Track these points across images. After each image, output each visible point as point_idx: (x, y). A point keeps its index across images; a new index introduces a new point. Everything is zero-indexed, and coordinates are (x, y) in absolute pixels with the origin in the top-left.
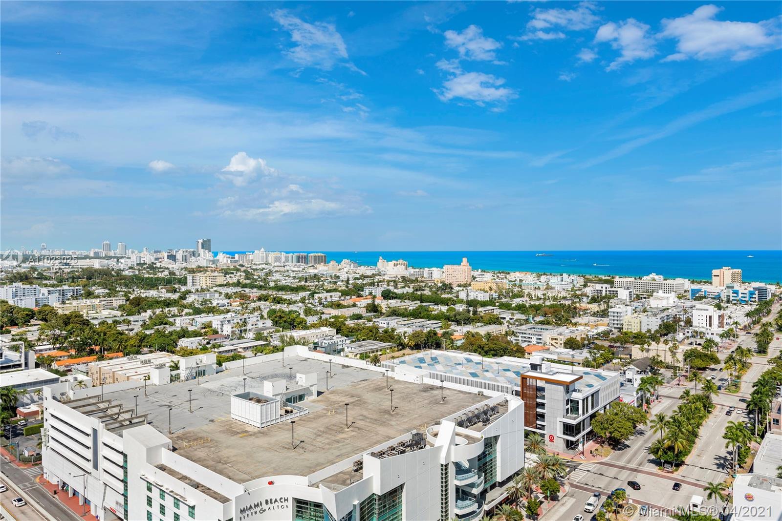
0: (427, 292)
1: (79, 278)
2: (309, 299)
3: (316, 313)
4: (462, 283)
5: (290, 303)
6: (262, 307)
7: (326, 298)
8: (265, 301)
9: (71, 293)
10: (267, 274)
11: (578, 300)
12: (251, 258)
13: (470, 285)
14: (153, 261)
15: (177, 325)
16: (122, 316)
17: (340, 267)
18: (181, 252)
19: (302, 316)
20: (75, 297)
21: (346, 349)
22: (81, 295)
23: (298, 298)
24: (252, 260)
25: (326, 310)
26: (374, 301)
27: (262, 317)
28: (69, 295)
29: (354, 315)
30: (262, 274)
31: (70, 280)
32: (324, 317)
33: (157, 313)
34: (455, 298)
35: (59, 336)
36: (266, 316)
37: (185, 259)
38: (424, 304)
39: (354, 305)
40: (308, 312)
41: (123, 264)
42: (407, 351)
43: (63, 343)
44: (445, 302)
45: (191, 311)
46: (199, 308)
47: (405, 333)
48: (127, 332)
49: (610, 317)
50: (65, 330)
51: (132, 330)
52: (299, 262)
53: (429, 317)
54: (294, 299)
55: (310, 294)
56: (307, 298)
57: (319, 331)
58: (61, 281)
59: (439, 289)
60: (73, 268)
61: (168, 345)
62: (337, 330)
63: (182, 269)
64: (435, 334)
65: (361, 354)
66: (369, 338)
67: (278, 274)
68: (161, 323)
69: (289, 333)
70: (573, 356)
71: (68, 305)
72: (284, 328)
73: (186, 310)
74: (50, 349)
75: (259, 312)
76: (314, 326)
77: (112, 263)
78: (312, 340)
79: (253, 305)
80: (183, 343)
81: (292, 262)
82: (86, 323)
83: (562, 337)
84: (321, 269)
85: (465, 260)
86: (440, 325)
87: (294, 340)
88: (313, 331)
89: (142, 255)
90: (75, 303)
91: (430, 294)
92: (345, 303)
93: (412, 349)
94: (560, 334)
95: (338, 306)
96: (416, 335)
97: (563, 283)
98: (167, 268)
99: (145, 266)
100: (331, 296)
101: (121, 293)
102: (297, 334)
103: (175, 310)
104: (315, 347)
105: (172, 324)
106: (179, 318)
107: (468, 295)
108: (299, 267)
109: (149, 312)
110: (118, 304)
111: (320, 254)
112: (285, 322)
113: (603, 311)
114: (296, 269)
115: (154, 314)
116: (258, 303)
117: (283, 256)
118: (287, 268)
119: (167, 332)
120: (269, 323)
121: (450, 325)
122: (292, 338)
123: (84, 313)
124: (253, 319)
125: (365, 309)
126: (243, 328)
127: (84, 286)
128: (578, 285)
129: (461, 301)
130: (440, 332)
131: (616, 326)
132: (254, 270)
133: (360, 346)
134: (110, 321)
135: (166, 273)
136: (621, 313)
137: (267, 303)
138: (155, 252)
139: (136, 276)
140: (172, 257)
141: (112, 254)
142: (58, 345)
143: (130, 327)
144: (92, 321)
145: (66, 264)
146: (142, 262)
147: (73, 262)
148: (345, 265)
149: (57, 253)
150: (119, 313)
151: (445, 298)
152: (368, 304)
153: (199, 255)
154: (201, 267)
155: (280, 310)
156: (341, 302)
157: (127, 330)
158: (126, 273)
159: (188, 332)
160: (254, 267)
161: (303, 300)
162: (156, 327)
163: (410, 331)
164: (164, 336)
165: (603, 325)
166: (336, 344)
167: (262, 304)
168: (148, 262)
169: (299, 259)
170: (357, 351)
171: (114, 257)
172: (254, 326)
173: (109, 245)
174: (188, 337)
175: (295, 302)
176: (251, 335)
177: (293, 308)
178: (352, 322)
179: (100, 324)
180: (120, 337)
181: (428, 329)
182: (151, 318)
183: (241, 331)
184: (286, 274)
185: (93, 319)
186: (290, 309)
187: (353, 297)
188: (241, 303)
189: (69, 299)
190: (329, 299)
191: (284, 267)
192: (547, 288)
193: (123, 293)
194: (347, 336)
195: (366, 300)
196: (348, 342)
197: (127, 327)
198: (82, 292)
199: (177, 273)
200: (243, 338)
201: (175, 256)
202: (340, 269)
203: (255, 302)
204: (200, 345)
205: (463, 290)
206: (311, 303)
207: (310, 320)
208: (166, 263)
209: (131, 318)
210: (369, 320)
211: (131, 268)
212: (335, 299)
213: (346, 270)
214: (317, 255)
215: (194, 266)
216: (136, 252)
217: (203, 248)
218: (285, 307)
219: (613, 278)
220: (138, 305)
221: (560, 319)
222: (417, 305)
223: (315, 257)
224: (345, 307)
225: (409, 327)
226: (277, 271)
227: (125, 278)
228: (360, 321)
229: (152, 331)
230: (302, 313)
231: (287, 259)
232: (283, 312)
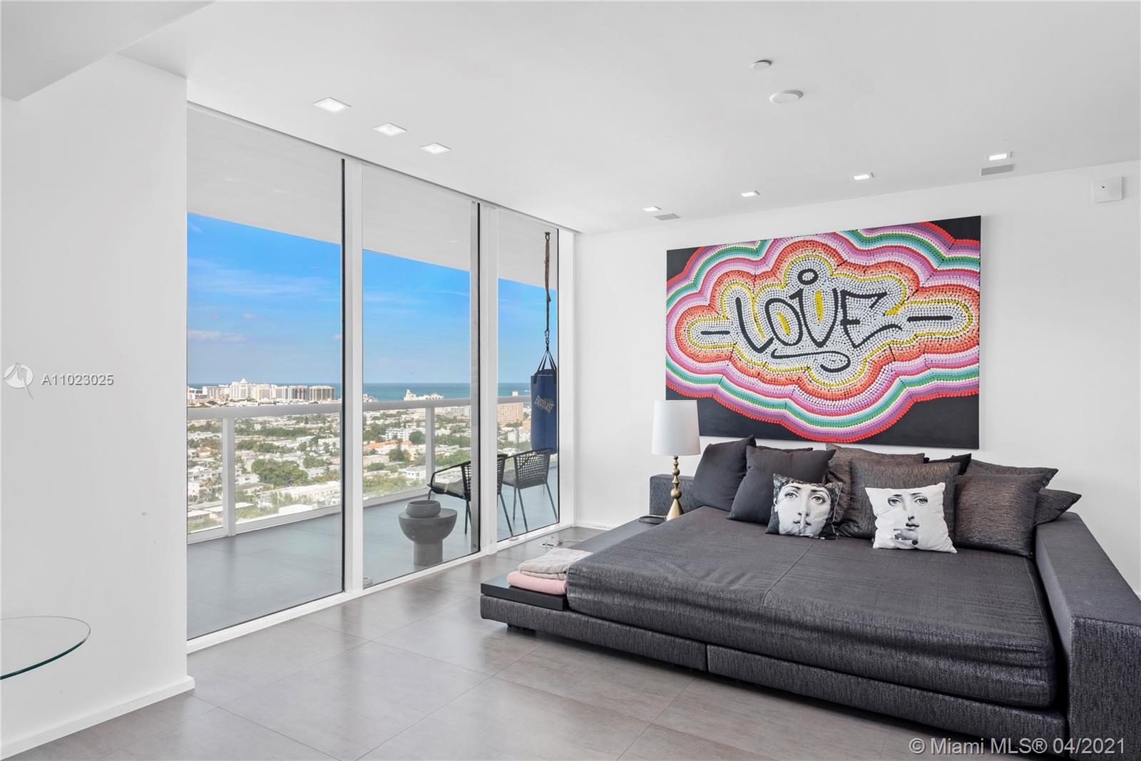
2: (311, 446)
3: (322, 463)
4: (512, 423)
5: (284, 451)
6: (244, 458)
7: (335, 444)
8: (249, 449)
12: (226, 393)
13: (521, 425)
19: (302, 468)
23: (296, 445)
24: (228, 396)
25: (334, 460)
26: (399, 447)
27: (244, 471)
29: (373, 464)
32: (332, 468)
34: (503, 441)
36: (249, 469)
38: (464, 449)
39: (374, 452)
40: (310, 463)
52: (296, 398)
54: (290, 446)
55: (312, 440)
56: (308, 445)
57: (326, 487)
69: (284, 491)
72: (276, 485)
75: (239, 464)
76: (318, 480)
78: (315, 498)
81: (287, 398)
85: (515, 394)
87: (291, 499)
88: (317, 487)
102: (295, 491)
107: (518, 437)
111: (325, 387)
112: (278, 476)
116: (238, 453)
117: (273, 389)
120: (254, 478)
122: (287, 496)
125: (388, 457)
126: (217, 486)
129: (510, 444)
137: (251, 452)
152: (392, 451)
155: (270, 461)
161: (302, 447)
167: (244, 454)
169: (295, 394)
175: (291, 450)
177: (288, 457)
178: (370, 473)
183: (213, 490)
186: (284, 459)
187: (372, 442)
188: (212, 453)
195: (389, 446)
200: (216, 499)
205: (513, 431)
206: (315, 452)
207: (313, 472)
210: (393, 470)
214: (322, 387)
218: (277, 458)
222: (455, 451)
223: (319, 390)
228: (381, 472)
230: (301, 464)
231: (279, 394)
232: (275, 463)
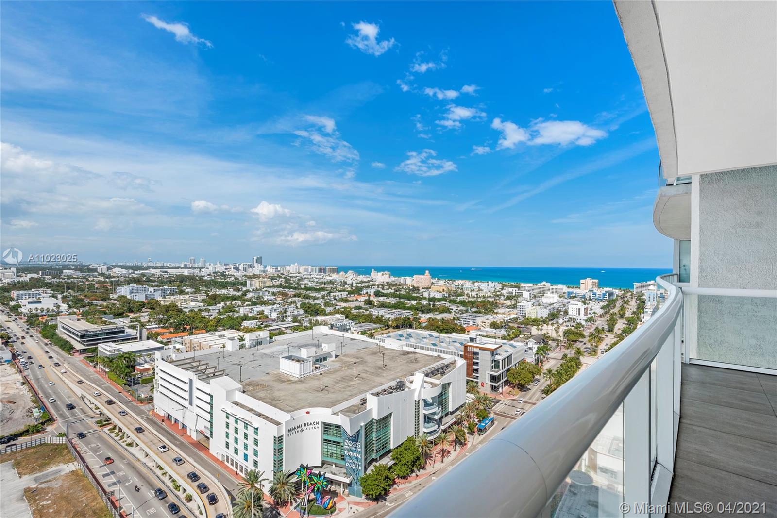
0: (403, 292)
1: (174, 281)
2: (327, 296)
3: (332, 305)
4: (425, 287)
5: (315, 298)
6: (297, 301)
7: (338, 296)
8: (298, 297)
9: (170, 291)
10: (299, 280)
11: (498, 298)
13: (430, 288)
14: (224, 270)
15: (241, 312)
16: (204, 306)
17: (347, 276)
18: (242, 265)
19: (323, 307)
20: (172, 294)
21: (352, 328)
22: (176, 292)
23: (320, 296)
24: (289, 271)
25: (338, 304)
26: (369, 298)
27: (297, 308)
28: (168, 292)
29: (356, 306)
30: (296, 280)
31: (169, 283)
32: (337, 307)
33: (228, 304)
34: (421, 296)
35: (162, 319)
36: (299, 307)
37: (245, 269)
38: (401, 300)
39: (357, 300)
40: (327, 304)
41: (204, 272)
42: (391, 329)
43: (165, 324)
44: (415, 299)
45: (250, 303)
46: (255, 301)
47: (390, 318)
48: (208, 317)
49: (518, 309)
50: (166, 315)
51: (211, 315)
52: (320, 272)
53: (405, 308)
54: (317, 296)
55: (327, 293)
56: (326, 295)
57: (334, 317)
58: (162, 283)
59: (410, 290)
60: (170, 274)
61: (235, 324)
62: (346, 316)
63: (243, 276)
64: (409, 319)
65: (361, 332)
66: (366, 322)
67: (306, 280)
68: (231, 311)
69: (315, 318)
70: (495, 333)
71: (168, 299)
72: (311, 315)
73: (247, 303)
74: (156, 328)
75: (295, 304)
76: (330, 314)
77: (196, 272)
78: (329, 322)
79: (290, 299)
80: (245, 324)
81: (316, 272)
82: (180, 311)
83: (488, 321)
84: (335, 277)
85: (427, 272)
86: (412, 313)
87: (318, 322)
88: (330, 316)
89: (216, 266)
90: (172, 298)
91: (405, 293)
92: (350, 299)
93: (394, 328)
94: (488, 319)
95: (346, 301)
96: (396, 320)
97: (489, 287)
98: (233, 276)
99: (219, 274)
100: (341, 295)
101: (203, 291)
102: (320, 318)
103: (239, 303)
104: (332, 327)
105: (238, 312)
106: (242, 308)
107: (429, 295)
108: (320, 275)
109: (222, 304)
110: (201, 298)
112: (312, 311)
113: (514, 305)
114: (318, 277)
115: (226, 305)
116: (294, 299)
117: (310, 268)
118: (312, 276)
119: (234, 317)
120: (301, 312)
121: (418, 313)
122: (317, 321)
123: (178, 304)
124: (291, 309)
125: (363, 303)
126: (284, 315)
127: (178, 287)
128: (498, 289)
129: (425, 298)
130: (412, 318)
131: (521, 314)
132: (291, 277)
133: (361, 327)
134: (196, 310)
135: (233, 278)
136: (524, 306)
137: (300, 299)
138: (225, 265)
139: (213, 280)
140: (237, 268)
141: (196, 266)
142: (162, 325)
143: (210, 313)
144: (184, 310)
145: (166, 272)
146: (216, 271)
147: (169, 271)
148: (350, 275)
149: (159, 264)
150: (202, 304)
151: (415, 296)
152: (366, 300)
153: (254, 267)
154: (255, 275)
155: (308, 303)
156: (348, 298)
157: (208, 315)
158: (206, 278)
159: (248, 317)
160: (291, 275)
161: (323, 297)
162: (227, 314)
163: (392, 317)
164: (233, 319)
165: (513, 314)
166: (345, 325)
167: (296, 299)
168: (220, 271)
169: (320, 270)
170: (359, 329)
171: (197, 268)
172: (292, 314)
173: (194, 260)
174: (248, 320)
175: (318, 298)
176: (289, 319)
177: (317, 302)
178: (355, 311)
179: (189, 311)
180: (204, 320)
181: (404, 316)
182: (223, 308)
183: (283, 317)
184: (311, 280)
185: (185, 308)
186: (315, 302)
187: (356, 295)
188: (282, 298)
189: (168, 295)
190: (340, 296)
191: (310, 275)
192: (479, 291)
193: (204, 291)
194: (352, 320)
195: (364, 297)
196: (353, 324)
197: (208, 314)
198: (177, 290)
199: (240, 279)
200: (285, 321)
201: (238, 267)
202: (347, 277)
203: (292, 297)
204: (257, 325)
205: (426, 291)
206: (329, 299)
207: (329, 309)
208: (233, 272)
209: (210, 308)
210: (367, 310)
211: (209, 275)
212: (344, 296)
213: (351, 278)
214: (332, 268)
215: (251, 274)
216: (212, 265)
217: (257, 262)
218: (311, 301)
219: (519, 284)
220: (214, 299)
221: (487, 310)
222: (397, 301)
223: (330, 269)
224: (350, 301)
225: (392, 315)
226: (305, 278)
227: (205, 281)
228: (360, 310)
229: (225, 316)
230: (323, 305)
231: (312, 270)
232: (310, 304)
